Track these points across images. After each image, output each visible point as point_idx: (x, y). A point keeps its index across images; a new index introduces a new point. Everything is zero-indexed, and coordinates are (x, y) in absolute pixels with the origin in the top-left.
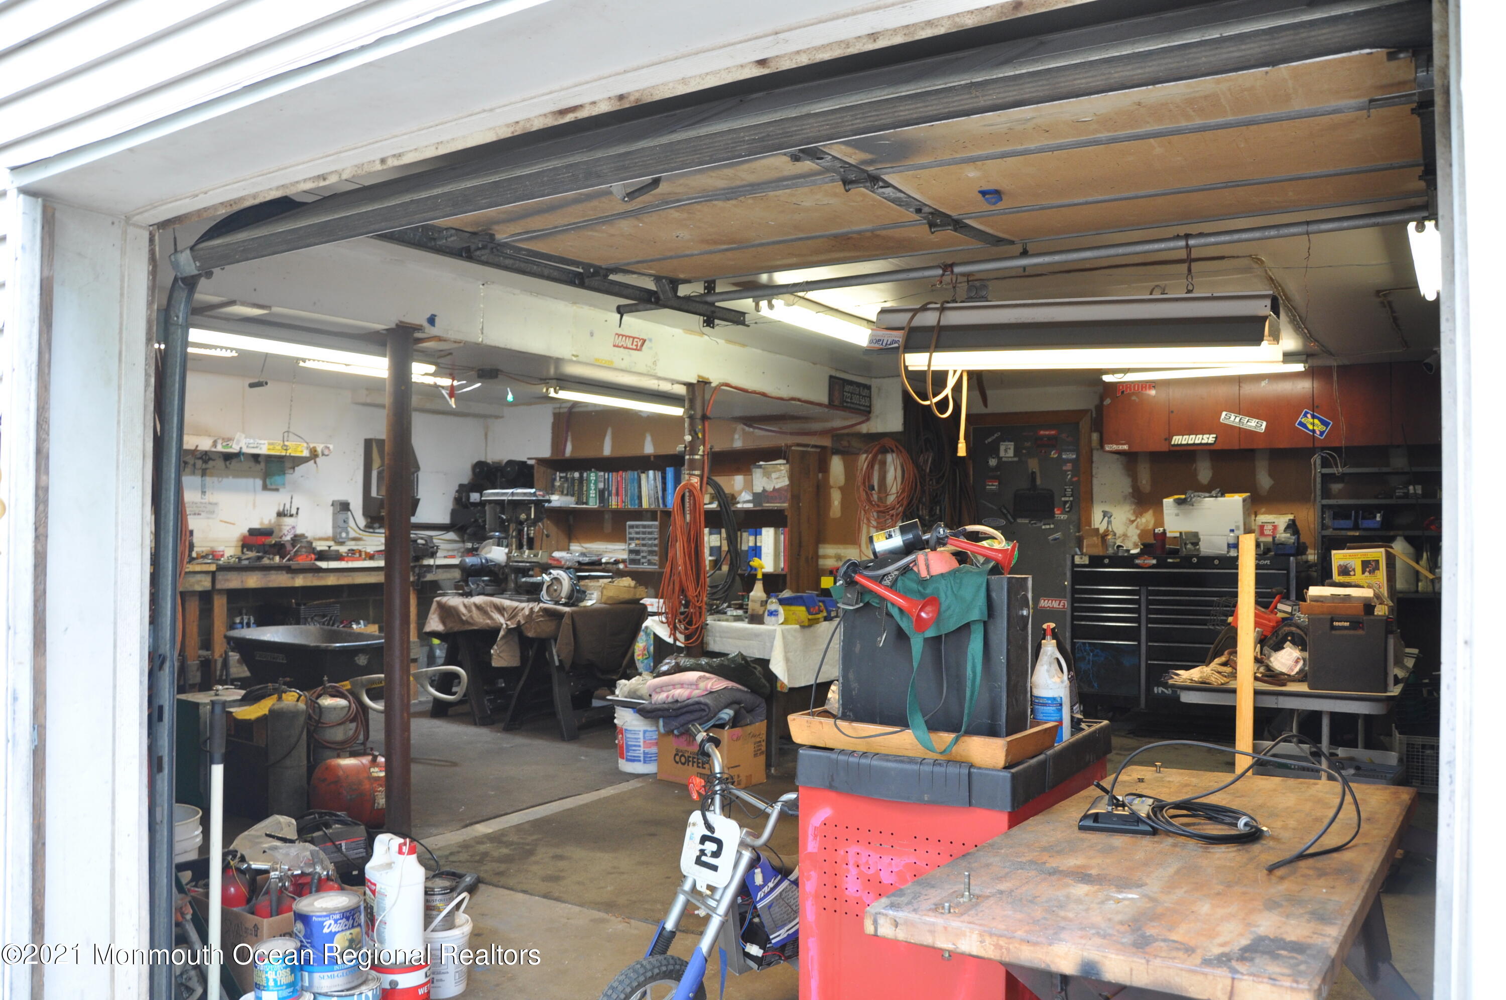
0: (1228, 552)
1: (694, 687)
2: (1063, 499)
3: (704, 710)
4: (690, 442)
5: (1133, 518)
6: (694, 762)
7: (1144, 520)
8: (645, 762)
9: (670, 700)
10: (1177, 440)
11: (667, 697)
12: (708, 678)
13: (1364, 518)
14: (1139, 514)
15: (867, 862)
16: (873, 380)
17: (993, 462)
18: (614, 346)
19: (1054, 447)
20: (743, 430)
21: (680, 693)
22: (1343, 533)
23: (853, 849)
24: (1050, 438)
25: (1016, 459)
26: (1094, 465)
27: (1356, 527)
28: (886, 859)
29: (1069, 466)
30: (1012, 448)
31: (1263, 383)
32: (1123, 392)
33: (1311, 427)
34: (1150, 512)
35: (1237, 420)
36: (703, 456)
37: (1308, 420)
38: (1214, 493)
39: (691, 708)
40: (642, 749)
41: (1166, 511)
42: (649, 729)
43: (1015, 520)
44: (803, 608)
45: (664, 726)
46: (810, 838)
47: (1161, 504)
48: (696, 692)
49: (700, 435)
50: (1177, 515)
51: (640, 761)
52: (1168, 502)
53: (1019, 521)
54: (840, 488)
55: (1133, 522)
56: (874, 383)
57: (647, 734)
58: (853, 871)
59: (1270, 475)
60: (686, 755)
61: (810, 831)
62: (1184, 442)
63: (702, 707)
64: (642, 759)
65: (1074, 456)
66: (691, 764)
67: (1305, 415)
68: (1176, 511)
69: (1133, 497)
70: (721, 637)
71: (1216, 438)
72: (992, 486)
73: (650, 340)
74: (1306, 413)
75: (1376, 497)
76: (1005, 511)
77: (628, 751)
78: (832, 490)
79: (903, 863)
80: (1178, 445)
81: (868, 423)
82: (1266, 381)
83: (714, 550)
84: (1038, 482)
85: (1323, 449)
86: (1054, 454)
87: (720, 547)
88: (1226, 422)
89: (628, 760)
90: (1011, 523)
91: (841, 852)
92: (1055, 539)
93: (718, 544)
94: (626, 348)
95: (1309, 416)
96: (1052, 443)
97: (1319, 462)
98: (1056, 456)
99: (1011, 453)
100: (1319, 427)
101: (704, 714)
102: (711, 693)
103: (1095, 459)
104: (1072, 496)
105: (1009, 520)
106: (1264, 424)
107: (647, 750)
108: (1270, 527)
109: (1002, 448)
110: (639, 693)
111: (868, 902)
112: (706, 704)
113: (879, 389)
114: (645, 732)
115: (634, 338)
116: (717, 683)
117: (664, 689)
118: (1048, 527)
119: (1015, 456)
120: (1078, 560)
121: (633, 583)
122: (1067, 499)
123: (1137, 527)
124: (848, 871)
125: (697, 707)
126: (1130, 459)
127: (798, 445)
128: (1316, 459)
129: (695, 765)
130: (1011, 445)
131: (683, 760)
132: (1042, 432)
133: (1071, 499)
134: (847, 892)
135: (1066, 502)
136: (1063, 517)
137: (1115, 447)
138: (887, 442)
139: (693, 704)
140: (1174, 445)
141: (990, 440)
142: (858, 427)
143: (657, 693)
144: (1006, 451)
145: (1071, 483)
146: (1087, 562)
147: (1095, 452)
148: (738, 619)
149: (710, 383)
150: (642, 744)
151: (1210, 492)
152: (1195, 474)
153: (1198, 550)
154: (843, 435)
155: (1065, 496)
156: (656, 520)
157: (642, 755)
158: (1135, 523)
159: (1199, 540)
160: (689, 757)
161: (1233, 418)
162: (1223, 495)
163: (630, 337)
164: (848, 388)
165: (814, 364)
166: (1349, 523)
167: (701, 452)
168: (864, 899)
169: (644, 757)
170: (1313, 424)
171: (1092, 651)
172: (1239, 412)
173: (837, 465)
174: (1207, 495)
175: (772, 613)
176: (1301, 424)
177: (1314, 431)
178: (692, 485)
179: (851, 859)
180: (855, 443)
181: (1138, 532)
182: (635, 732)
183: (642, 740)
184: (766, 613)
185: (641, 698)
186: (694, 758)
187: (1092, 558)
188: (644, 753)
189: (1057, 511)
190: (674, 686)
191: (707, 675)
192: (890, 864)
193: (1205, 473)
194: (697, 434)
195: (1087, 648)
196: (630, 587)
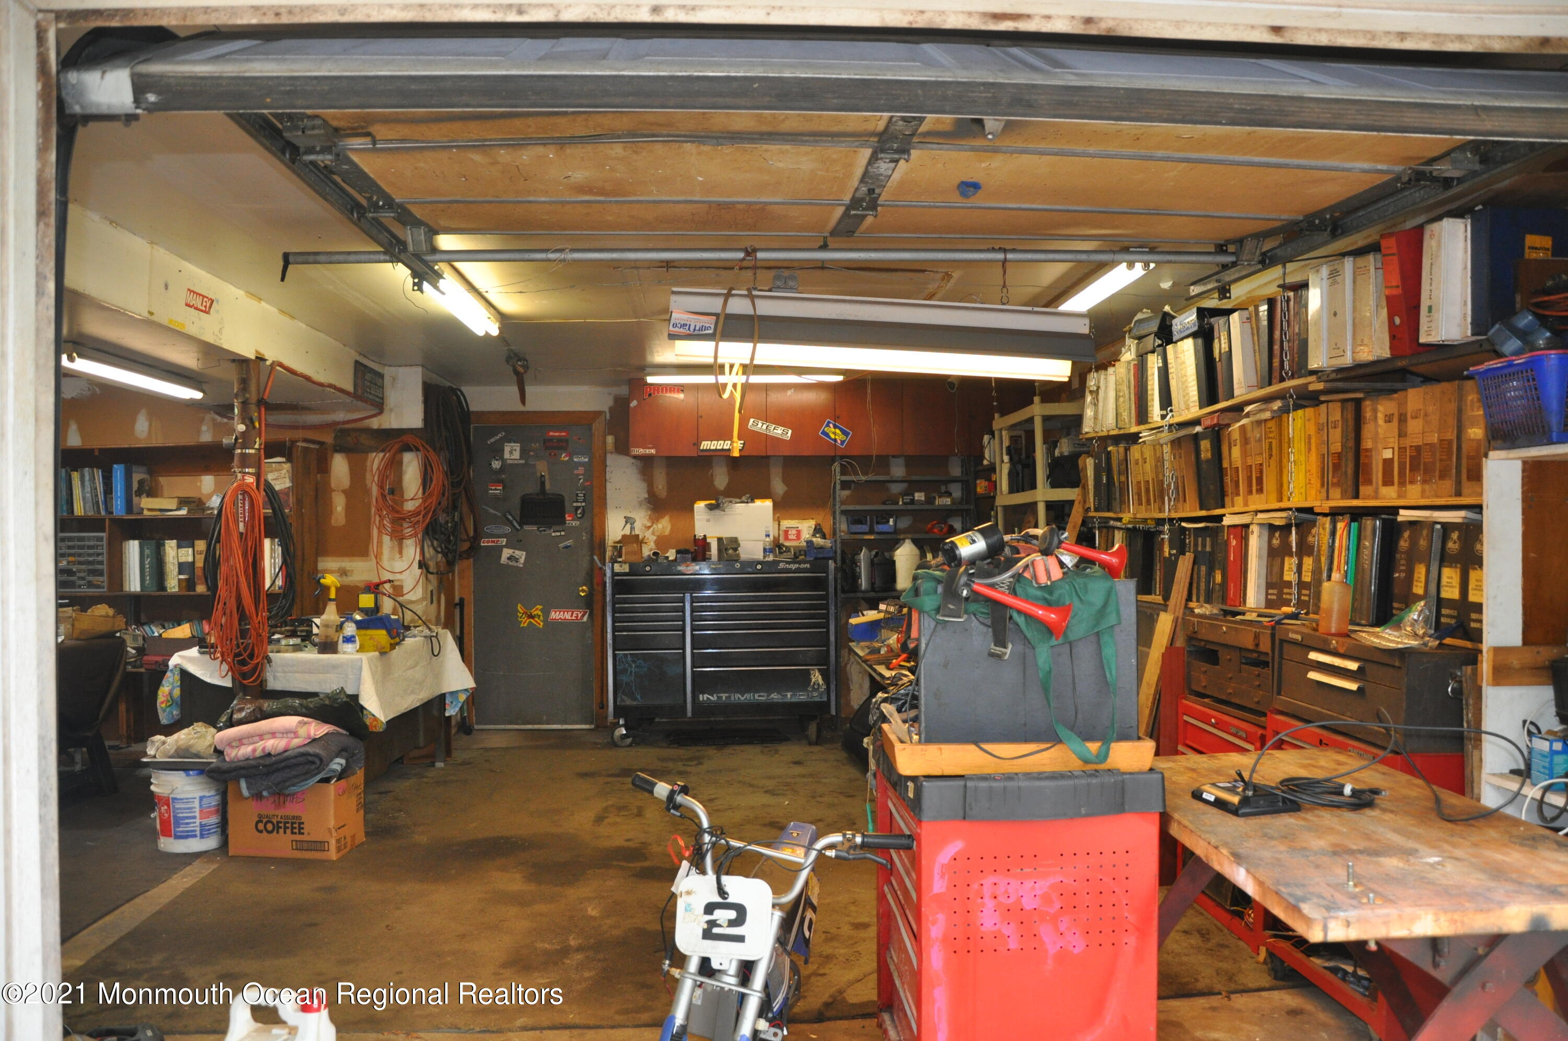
0: (764, 557)
1: (292, 735)
2: (575, 504)
3: (313, 763)
4: (243, 433)
5: (649, 524)
6: (286, 828)
7: (660, 526)
8: (202, 836)
9: (258, 753)
10: (706, 445)
11: (254, 750)
12: (306, 723)
13: (878, 523)
14: (655, 519)
15: (1006, 891)
16: (387, 368)
17: (496, 465)
18: (187, 305)
19: (564, 449)
20: (214, 420)
21: (273, 745)
22: (860, 537)
23: (988, 881)
24: (560, 440)
25: (522, 462)
26: (608, 469)
27: (871, 532)
28: (1029, 884)
29: (581, 470)
30: (518, 449)
31: (789, 393)
32: (650, 395)
33: (833, 436)
34: (667, 518)
35: (765, 426)
36: (259, 450)
37: (831, 430)
38: (744, 498)
39: (293, 761)
40: (198, 821)
41: (697, 516)
42: (207, 794)
43: (522, 527)
44: (384, 632)
45: (248, 788)
46: (937, 877)
47: (692, 510)
48: (296, 742)
49: (257, 425)
50: (708, 520)
51: (195, 836)
52: (700, 506)
53: (526, 528)
54: (344, 492)
55: (649, 527)
56: (388, 372)
57: (205, 801)
58: (989, 904)
59: (785, 481)
60: (274, 821)
61: (937, 870)
62: (712, 448)
63: (310, 758)
64: (198, 833)
65: (587, 460)
66: (281, 831)
67: (828, 425)
68: (708, 517)
69: (649, 502)
70: (284, 672)
71: (744, 444)
72: (496, 490)
73: (218, 301)
74: (829, 423)
75: (884, 503)
76: (510, 517)
77: (178, 824)
78: (334, 495)
79: (1048, 884)
80: (706, 450)
81: (379, 417)
82: (792, 391)
83: (182, 567)
84: (548, 486)
85: (842, 457)
86: (564, 457)
87: (193, 563)
88: (754, 429)
89: (177, 837)
90: (517, 530)
91: (975, 886)
92: (567, 547)
93: (190, 559)
94: (196, 309)
95: (831, 425)
96: (561, 445)
97: (838, 469)
98: (567, 459)
99: (516, 455)
100: (840, 437)
101: (313, 767)
102: (314, 740)
103: (608, 463)
104: (584, 501)
105: (514, 526)
106: (790, 432)
107: (204, 821)
108: (794, 532)
109: (507, 449)
110: (194, 751)
111: (1007, 934)
112: (316, 755)
113: (394, 379)
114: (201, 798)
115: (204, 297)
116: (317, 729)
117: (245, 741)
118: (558, 534)
119: (521, 458)
120: (617, 568)
121: (111, 612)
122: (579, 504)
123: (653, 533)
124: (983, 905)
125: (301, 759)
126: (646, 463)
127: (305, 440)
128: (836, 467)
129: (289, 831)
130: (517, 447)
131: (270, 827)
132: (551, 434)
133: (583, 504)
134: (982, 928)
135: (577, 508)
136: (575, 523)
137: (641, 451)
138: (408, 439)
139: (296, 757)
140: (703, 450)
141: (493, 440)
142: (367, 421)
143: (232, 747)
144: (511, 452)
145: (584, 488)
146: (627, 570)
147: (608, 456)
148: (297, 648)
149: (266, 360)
150: (197, 814)
151: (740, 498)
152: (711, 480)
153: (738, 555)
154: (348, 430)
155: (577, 501)
156: (104, 531)
157: (198, 829)
158: (651, 529)
159: (739, 545)
160: (278, 822)
161: (760, 425)
162: (752, 501)
163: (200, 295)
164: (368, 376)
165: (345, 345)
166: (865, 528)
167: (257, 446)
168: (1004, 931)
169: (201, 831)
170: (835, 433)
171: (634, 662)
172: (766, 420)
173: (340, 466)
174: (738, 500)
175: (349, 640)
176: (825, 433)
177: (835, 440)
178: (248, 485)
179: (987, 891)
180: (364, 440)
181: (655, 538)
182: (187, 800)
183: (197, 810)
184: (341, 639)
185: (197, 756)
186: (286, 823)
187: (632, 566)
188: (201, 825)
189: (568, 518)
190: (261, 736)
191: (306, 719)
192: (1033, 888)
193: (721, 479)
194: (252, 423)
195: (629, 658)
196: (107, 616)
